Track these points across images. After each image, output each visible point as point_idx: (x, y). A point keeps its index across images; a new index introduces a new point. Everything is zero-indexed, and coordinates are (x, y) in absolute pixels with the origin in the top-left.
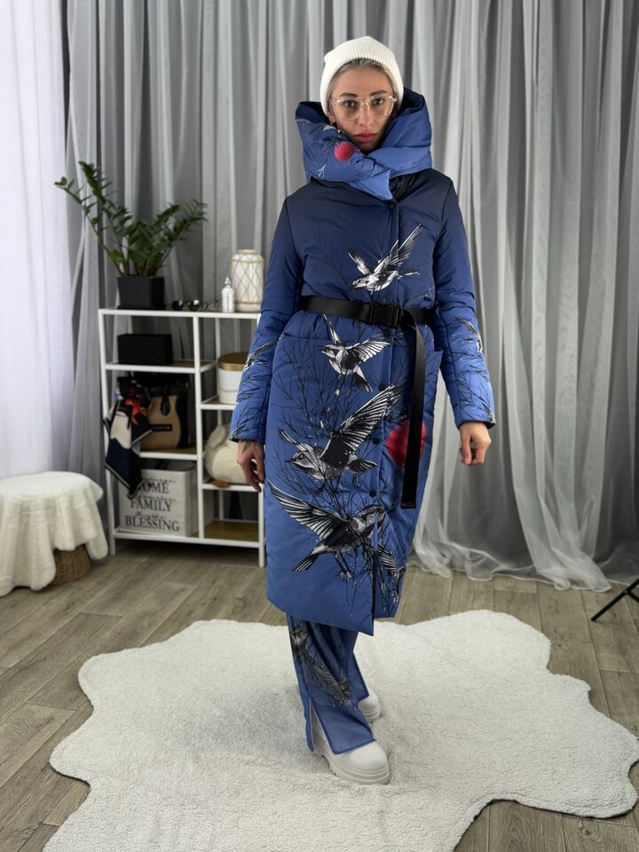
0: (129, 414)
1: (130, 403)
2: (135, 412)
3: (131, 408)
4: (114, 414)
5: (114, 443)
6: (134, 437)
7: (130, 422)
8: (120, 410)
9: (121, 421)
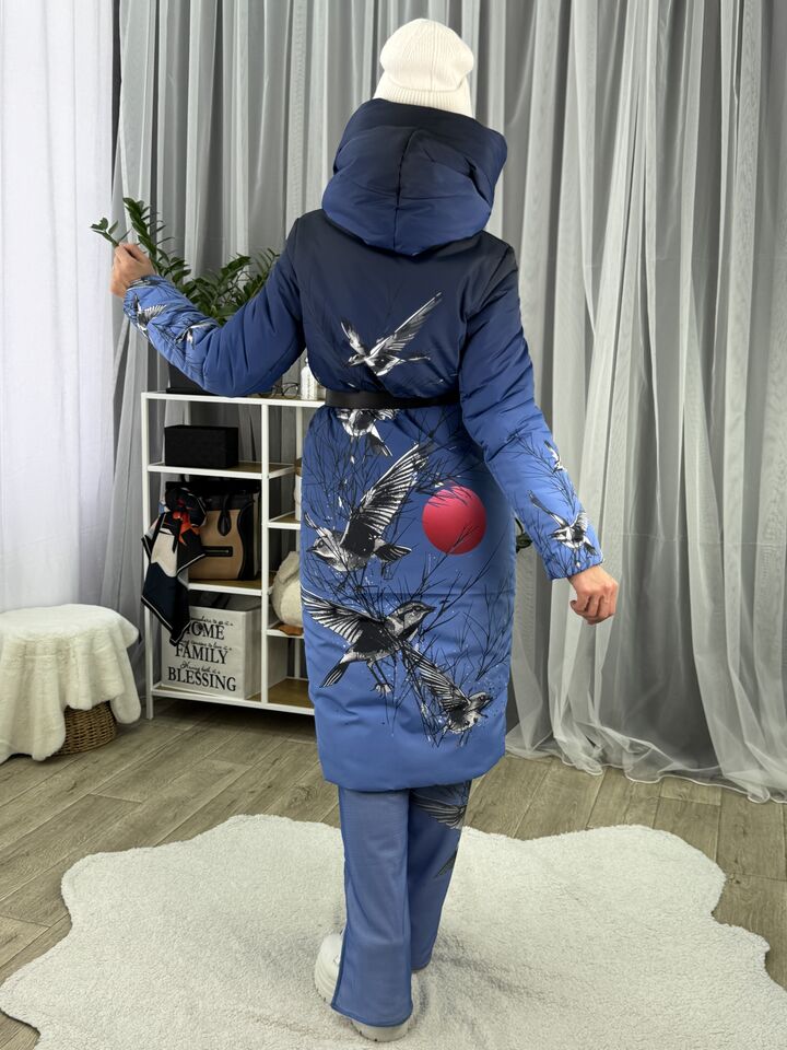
0: (176, 533)
1: (177, 516)
2: (184, 529)
3: (180, 523)
4: (157, 532)
5: (155, 569)
6: (180, 563)
7: (176, 541)
8: (164, 527)
9: (166, 541)
